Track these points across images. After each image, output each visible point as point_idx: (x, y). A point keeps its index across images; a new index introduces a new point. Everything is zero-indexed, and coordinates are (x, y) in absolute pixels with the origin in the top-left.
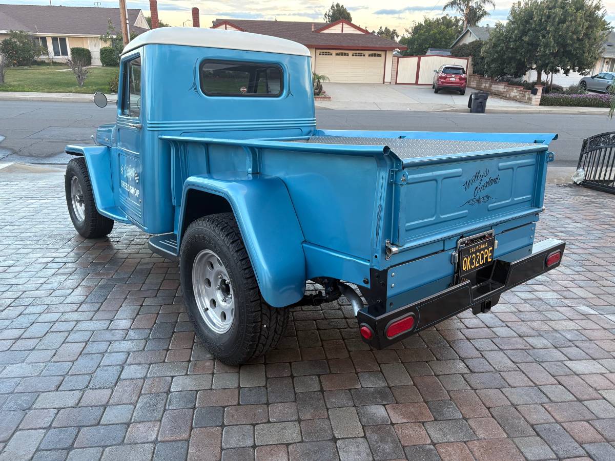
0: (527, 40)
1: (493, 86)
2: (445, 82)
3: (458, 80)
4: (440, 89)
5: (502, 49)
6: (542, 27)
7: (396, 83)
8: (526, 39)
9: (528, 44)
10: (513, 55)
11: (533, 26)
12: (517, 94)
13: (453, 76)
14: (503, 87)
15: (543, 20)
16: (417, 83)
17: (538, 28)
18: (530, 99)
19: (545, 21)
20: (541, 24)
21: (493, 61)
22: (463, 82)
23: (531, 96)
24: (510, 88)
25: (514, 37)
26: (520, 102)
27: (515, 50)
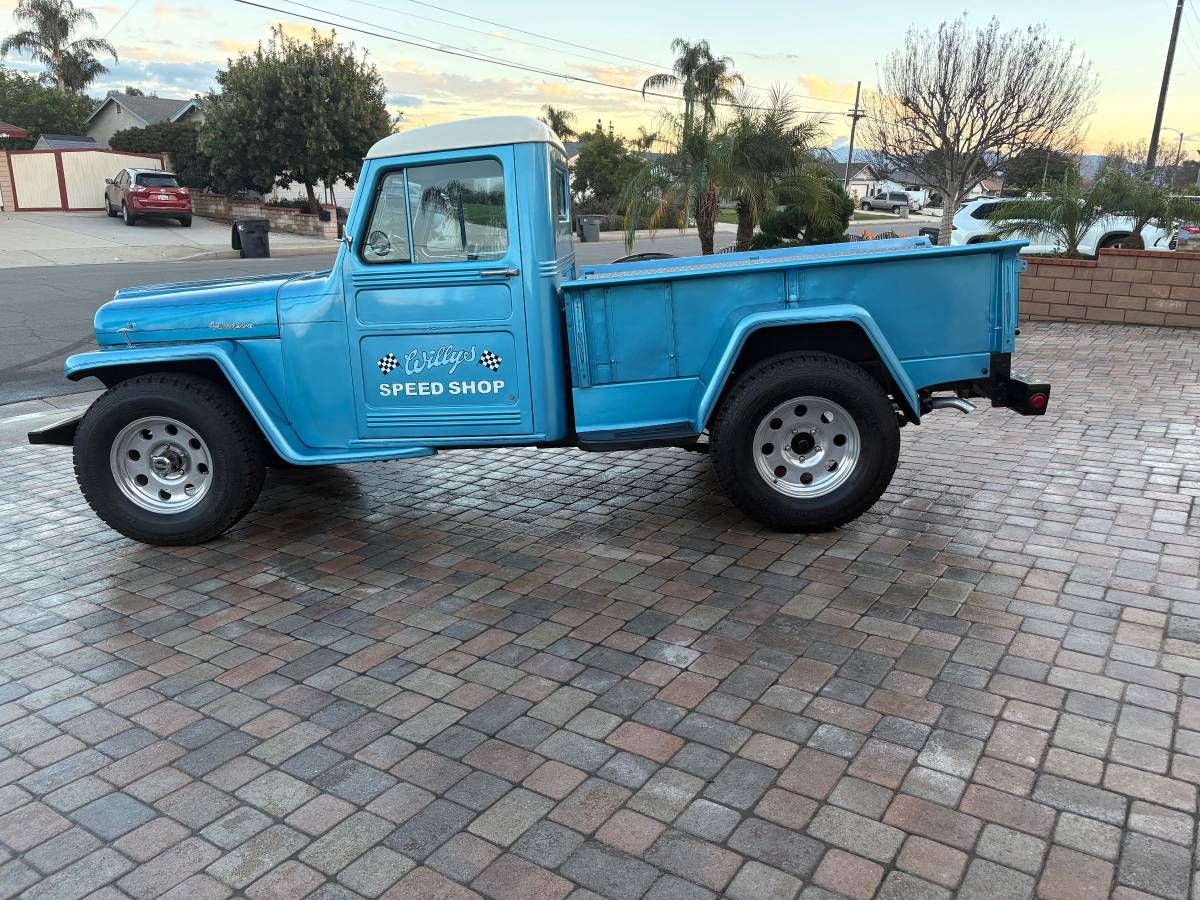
0: (282, 127)
1: (235, 209)
2: (148, 204)
3: (173, 199)
4: (138, 217)
5: (241, 143)
6: (302, 107)
7: (17, 209)
8: (281, 125)
9: (284, 134)
10: (263, 154)
11: (287, 103)
12: (290, 222)
13: (163, 190)
14: (258, 210)
15: (300, 95)
16: (65, 207)
17: (295, 108)
18: (319, 230)
19: (304, 96)
20: (297, 100)
21: (228, 162)
22: (184, 202)
23: (320, 224)
24: (274, 212)
25: (257, 121)
26: (301, 234)
27: (266, 144)
